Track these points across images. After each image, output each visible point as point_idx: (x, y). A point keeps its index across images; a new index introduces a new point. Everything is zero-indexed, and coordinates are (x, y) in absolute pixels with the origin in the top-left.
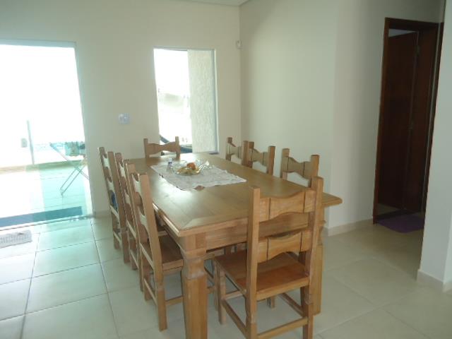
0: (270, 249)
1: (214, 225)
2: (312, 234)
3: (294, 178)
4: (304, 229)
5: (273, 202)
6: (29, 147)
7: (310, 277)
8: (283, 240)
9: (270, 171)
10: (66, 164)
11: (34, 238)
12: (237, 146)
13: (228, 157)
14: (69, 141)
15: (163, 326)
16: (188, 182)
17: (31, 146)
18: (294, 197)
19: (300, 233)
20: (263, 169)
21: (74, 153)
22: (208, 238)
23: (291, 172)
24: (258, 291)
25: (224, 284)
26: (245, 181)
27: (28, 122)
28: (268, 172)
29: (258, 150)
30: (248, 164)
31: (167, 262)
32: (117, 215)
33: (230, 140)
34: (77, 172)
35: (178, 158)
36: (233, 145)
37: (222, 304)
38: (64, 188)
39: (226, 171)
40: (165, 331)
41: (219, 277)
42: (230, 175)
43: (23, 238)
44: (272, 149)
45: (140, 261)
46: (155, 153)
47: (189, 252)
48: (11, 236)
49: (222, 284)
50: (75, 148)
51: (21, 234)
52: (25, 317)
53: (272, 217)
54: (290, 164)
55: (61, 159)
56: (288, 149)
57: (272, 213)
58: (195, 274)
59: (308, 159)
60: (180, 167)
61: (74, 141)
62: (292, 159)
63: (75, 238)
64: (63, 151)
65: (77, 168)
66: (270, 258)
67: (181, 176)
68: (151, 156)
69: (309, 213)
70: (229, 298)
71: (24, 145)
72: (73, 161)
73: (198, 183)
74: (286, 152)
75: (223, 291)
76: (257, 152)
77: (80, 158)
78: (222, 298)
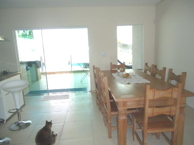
0: (154, 112)
1: (130, 99)
2: (176, 108)
3: (174, 82)
4: (172, 105)
5: (156, 92)
6: (70, 64)
7: (175, 128)
8: (161, 109)
9: (163, 78)
10: (83, 71)
11: (70, 97)
12: (149, 67)
13: (145, 71)
14: (85, 63)
15: (110, 137)
16: (125, 81)
17: (71, 64)
18: (167, 91)
19: (170, 107)
20: (160, 78)
21: (86, 67)
22: (128, 104)
23: (172, 80)
24: (148, 129)
25: (136, 124)
26: (149, 82)
27: (71, 56)
28: (162, 79)
29: (159, 69)
30: (153, 75)
31: (112, 112)
32: (98, 91)
33: (146, 64)
34: (87, 74)
35: (124, 71)
36: (148, 66)
37: (134, 133)
38: (82, 80)
39: (142, 77)
40: (111, 139)
41: (134, 121)
42: (143, 79)
43: (67, 97)
44: (165, 69)
45: (104, 110)
46: (115, 68)
47: (120, 108)
48: (63, 95)
49: (134, 124)
50: (87, 65)
51: (66, 95)
52: (64, 124)
53: (155, 98)
54: (172, 76)
55: (82, 69)
56: (172, 69)
57: (155, 96)
58: (123, 118)
59: (181, 74)
60: (123, 74)
61: (86, 63)
62: (173, 74)
63: (83, 99)
64: (82, 66)
65: (87, 73)
66: (154, 116)
67: (122, 78)
68: (113, 70)
69: (175, 98)
70: (137, 131)
71: (69, 63)
72: (86, 70)
73: (129, 81)
74: (171, 70)
75: (135, 127)
76: (158, 70)
77: (88, 69)
78: (134, 130)
